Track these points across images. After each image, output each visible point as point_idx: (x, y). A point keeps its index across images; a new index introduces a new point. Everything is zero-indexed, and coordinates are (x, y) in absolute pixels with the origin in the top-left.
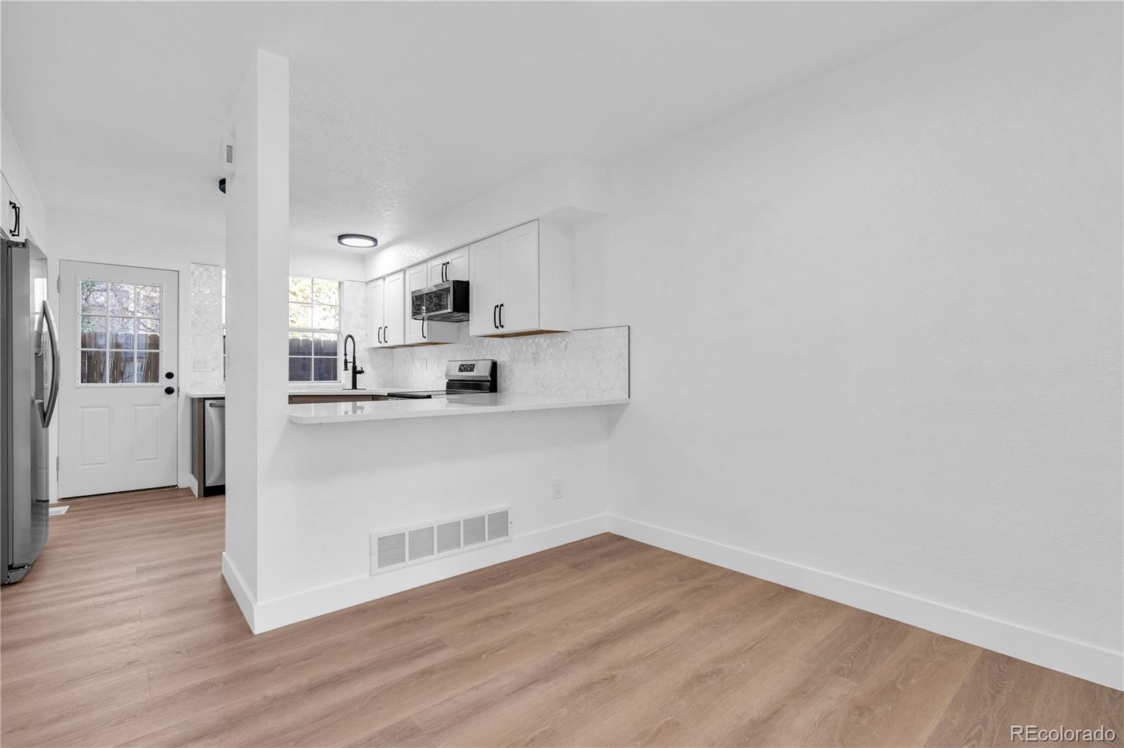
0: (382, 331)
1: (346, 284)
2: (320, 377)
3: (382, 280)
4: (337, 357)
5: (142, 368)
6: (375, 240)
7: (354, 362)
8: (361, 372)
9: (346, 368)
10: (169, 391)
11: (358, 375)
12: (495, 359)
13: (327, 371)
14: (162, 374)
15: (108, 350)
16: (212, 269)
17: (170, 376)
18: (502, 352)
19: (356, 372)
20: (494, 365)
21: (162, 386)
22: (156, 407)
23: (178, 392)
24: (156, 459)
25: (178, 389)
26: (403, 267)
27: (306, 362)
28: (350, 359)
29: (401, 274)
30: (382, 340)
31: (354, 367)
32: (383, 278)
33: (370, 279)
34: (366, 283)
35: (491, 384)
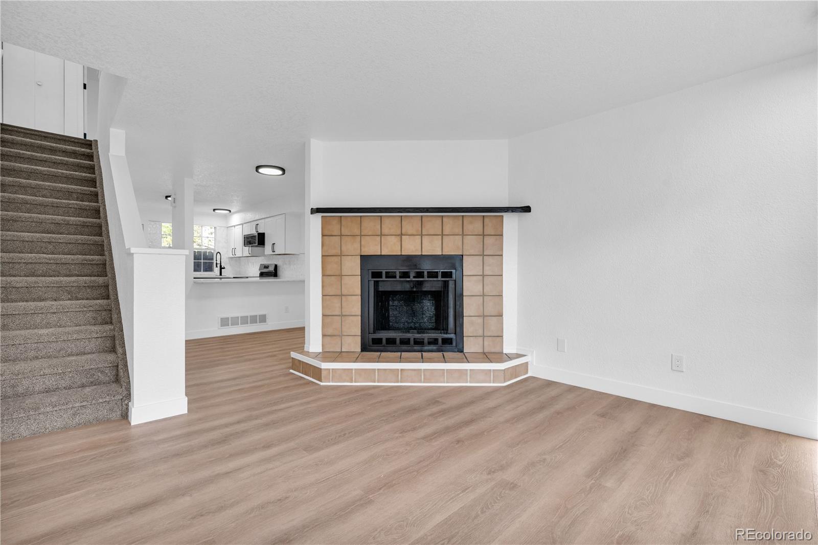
0: (233, 250)
1: (218, 228)
2: (205, 270)
3: (233, 227)
4: (213, 261)
6: (230, 211)
7: (221, 264)
8: (224, 268)
9: (217, 267)
11: (223, 270)
12: (276, 263)
13: (209, 268)
18: (279, 261)
19: (221, 268)
20: (276, 266)
26: (242, 223)
27: (199, 263)
28: (218, 262)
29: (241, 226)
30: (233, 254)
31: (221, 266)
32: (235, 226)
33: (229, 226)
34: (227, 227)
35: (274, 273)
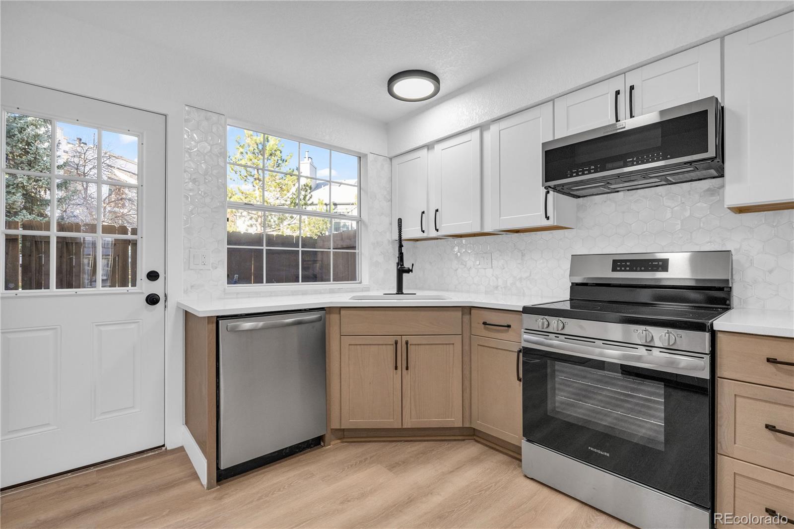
0: (424, 216)
3: (425, 150)
4: (357, 251)
5: (108, 264)
8: (409, 271)
10: (152, 300)
11: (405, 275)
14: (142, 273)
15: (54, 234)
16: (215, 117)
17: (153, 276)
19: (401, 271)
21: (142, 293)
22: (133, 326)
23: (165, 301)
24: (133, 407)
25: (166, 296)
26: (482, 121)
29: (474, 133)
30: (425, 228)
33: (399, 152)
34: (392, 158)
